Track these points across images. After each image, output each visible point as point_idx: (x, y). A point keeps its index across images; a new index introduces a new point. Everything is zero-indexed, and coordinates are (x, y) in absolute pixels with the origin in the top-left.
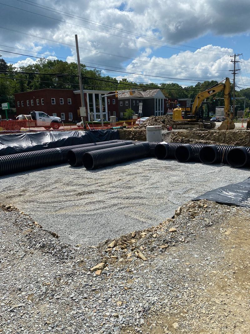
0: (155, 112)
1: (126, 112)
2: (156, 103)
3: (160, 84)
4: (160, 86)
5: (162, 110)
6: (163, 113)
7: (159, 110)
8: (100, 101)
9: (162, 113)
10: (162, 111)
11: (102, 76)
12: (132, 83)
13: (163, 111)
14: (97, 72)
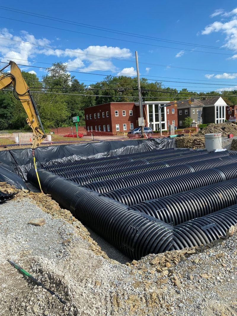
0: (216, 119)
1: (185, 120)
2: (217, 110)
3: (221, 92)
4: (222, 94)
5: (223, 117)
6: (225, 120)
7: (220, 117)
8: (160, 111)
9: (223, 120)
10: (223, 119)
11: (163, 87)
12: (192, 93)
13: (225, 119)
14: (158, 84)
